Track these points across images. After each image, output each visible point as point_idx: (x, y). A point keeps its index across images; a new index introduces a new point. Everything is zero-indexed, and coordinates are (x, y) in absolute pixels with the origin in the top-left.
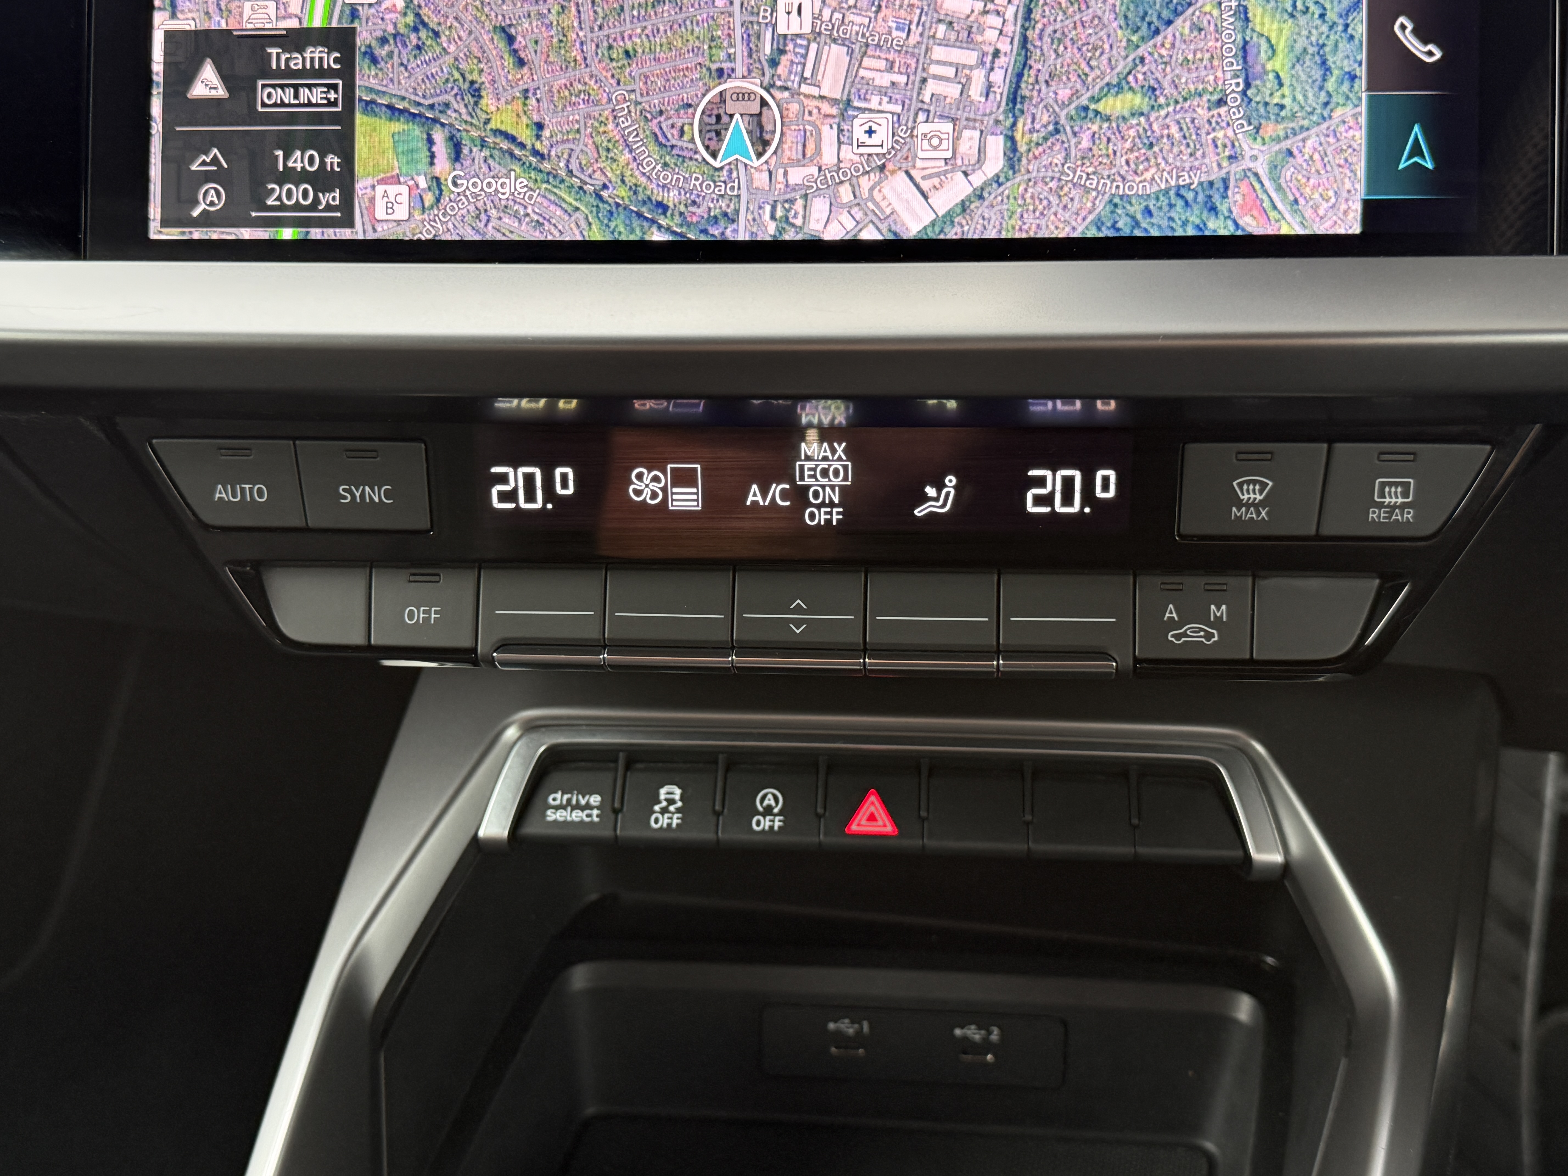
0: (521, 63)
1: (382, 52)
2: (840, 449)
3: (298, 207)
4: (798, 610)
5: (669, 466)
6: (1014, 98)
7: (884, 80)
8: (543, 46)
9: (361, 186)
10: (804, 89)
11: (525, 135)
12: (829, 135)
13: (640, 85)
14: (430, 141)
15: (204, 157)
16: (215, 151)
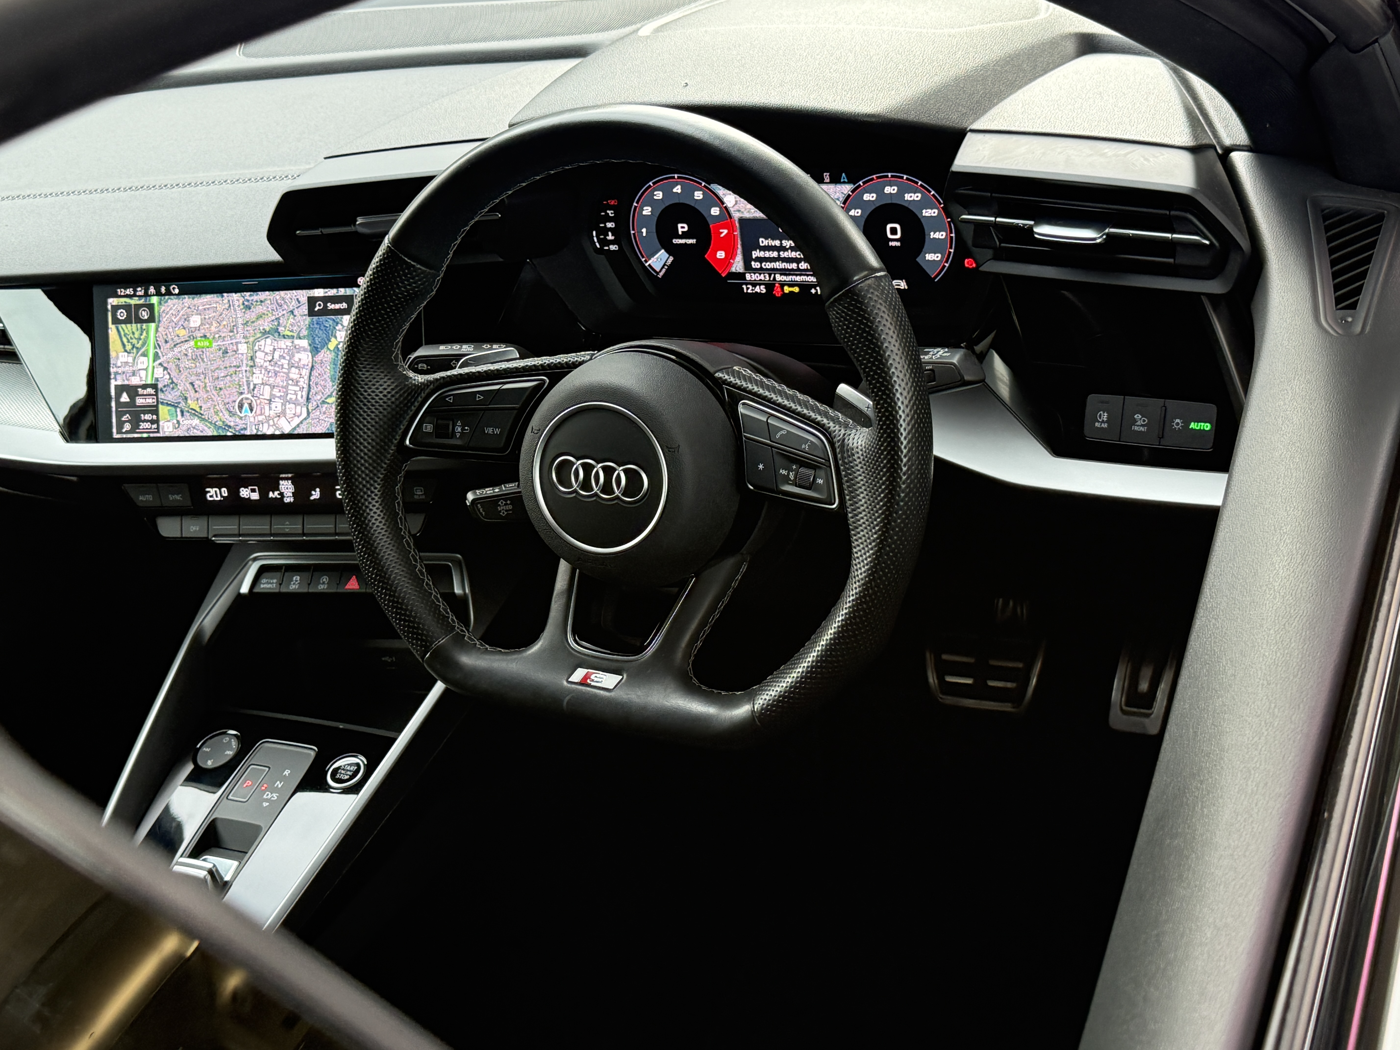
0: (196, 392)
1: (164, 389)
2: (290, 482)
3: (147, 429)
4: (287, 525)
5: (250, 488)
6: (308, 399)
7: (278, 394)
8: (201, 388)
9: (161, 423)
10: (261, 397)
11: (198, 410)
12: (267, 407)
13: (223, 396)
14: (176, 411)
15: (125, 417)
16: (128, 415)
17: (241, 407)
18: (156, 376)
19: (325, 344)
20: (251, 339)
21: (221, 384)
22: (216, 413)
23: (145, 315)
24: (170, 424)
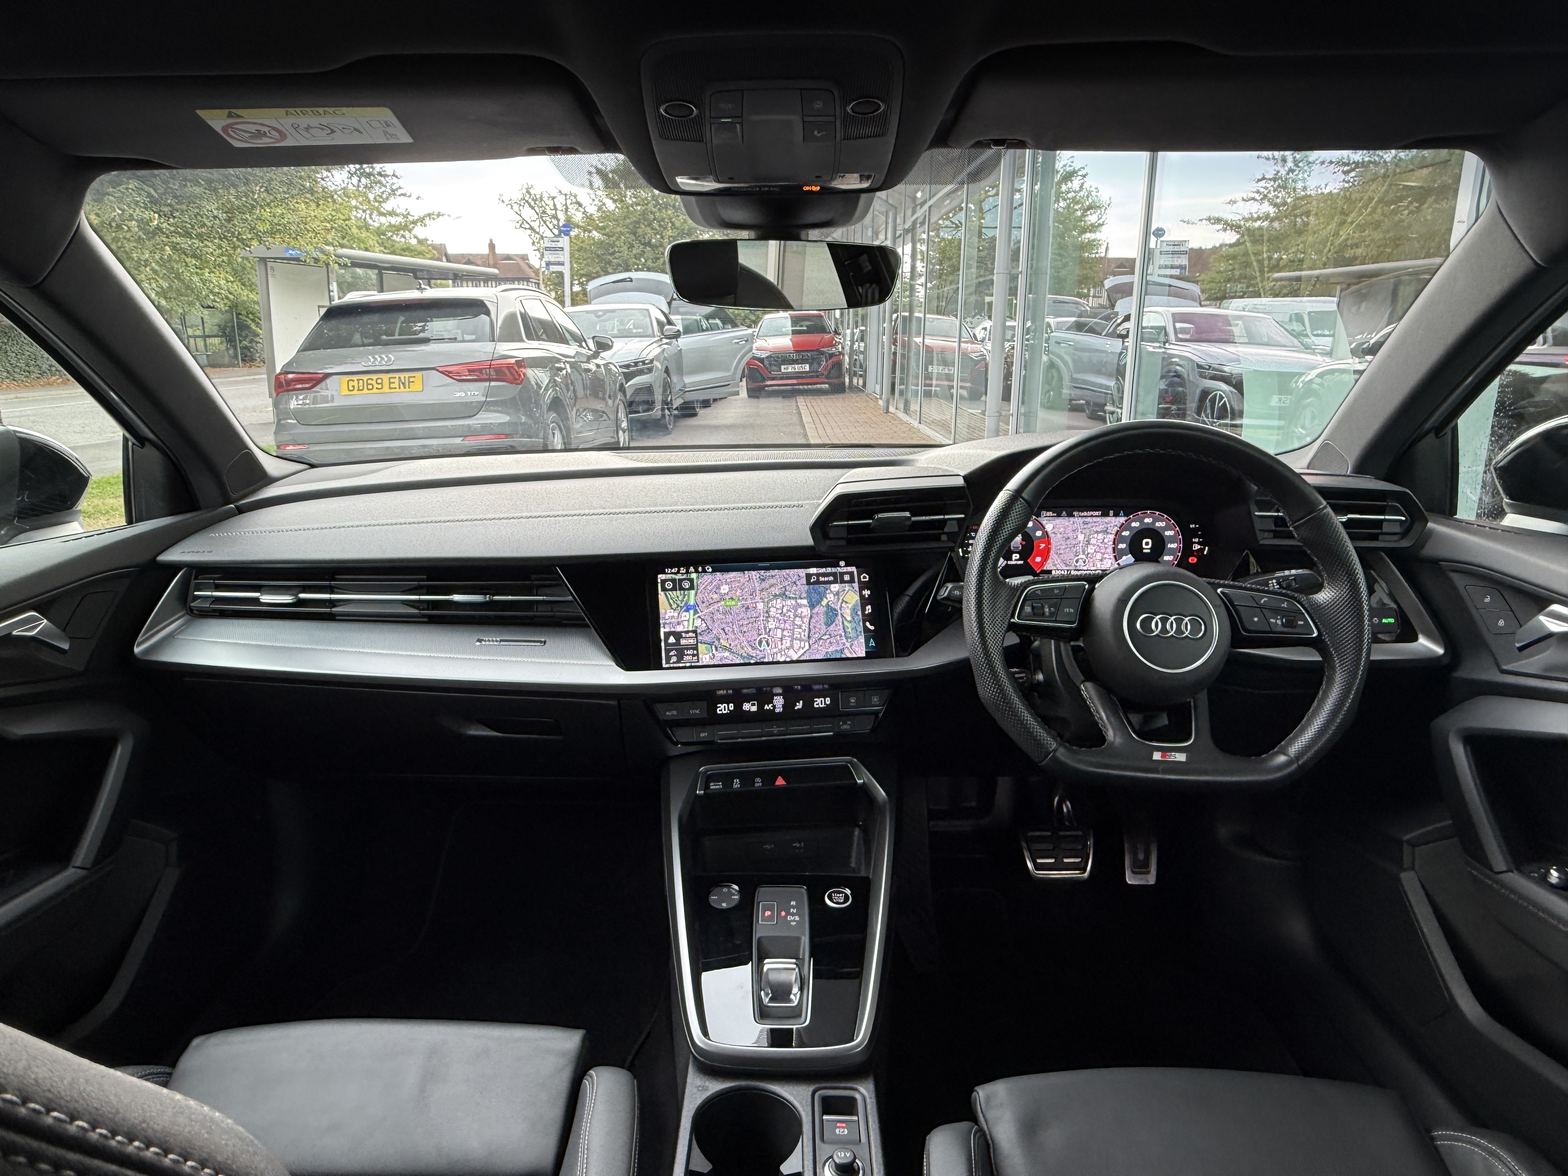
0: (726, 634)
1: (702, 633)
2: (781, 698)
3: (689, 660)
4: (775, 728)
5: (751, 703)
7: (787, 635)
8: (730, 632)
9: (700, 656)
10: (775, 636)
11: (728, 646)
13: (747, 637)
14: (712, 648)
15: (672, 652)
16: (674, 652)
17: (760, 643)
18: (696, 625)
19: (819, 602)
20: (766, 600)
21: (745, 629)
22: (742, 648)
23: (686, 585)
24: (707, 656)
